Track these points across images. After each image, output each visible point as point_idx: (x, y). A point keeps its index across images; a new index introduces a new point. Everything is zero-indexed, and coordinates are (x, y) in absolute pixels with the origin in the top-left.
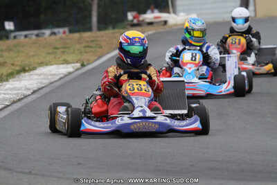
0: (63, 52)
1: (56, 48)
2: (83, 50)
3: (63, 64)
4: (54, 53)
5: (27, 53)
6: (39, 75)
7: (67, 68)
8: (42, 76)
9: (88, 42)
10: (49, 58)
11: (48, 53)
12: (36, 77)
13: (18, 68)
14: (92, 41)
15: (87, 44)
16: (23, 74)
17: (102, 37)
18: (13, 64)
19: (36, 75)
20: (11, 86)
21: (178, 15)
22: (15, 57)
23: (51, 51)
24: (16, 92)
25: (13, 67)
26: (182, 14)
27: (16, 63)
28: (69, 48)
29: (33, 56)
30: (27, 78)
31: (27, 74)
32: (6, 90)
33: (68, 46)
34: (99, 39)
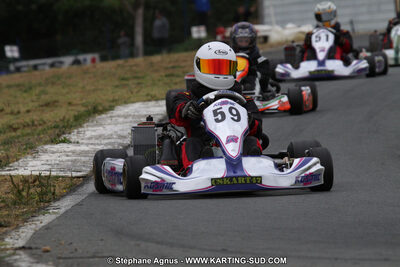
0: (139, 84)
1: (123, 79)
2: (167, 80)
3: (149, 100)
4: (124, 86)
5: (84, 87)
6: (125, 117)
7: (159, 106)
8: (130, 119)
9: (166, 68)
10: (122, 93)
11: (117, 86)
12: (121, 120)
13: (82, 109)
14: (173, 67)
15: (168, 72)
16: (98, 117)
17: (185, 61)
18: (70, 104)
19: (119, 116)
20: (93, 134)
21: (284, 28)
22: (68, 93)
23: (117, 83)
24: (106, 141)
25: (73, 108)
26: (290, 25)
27: (75, 102)
28: (143, 78)
29: (94, 91)
30: (109, 121)
31: (103, 116)
32: (90, 138)
33: (139, 75)
34: (183, 64)
